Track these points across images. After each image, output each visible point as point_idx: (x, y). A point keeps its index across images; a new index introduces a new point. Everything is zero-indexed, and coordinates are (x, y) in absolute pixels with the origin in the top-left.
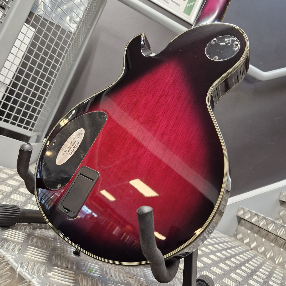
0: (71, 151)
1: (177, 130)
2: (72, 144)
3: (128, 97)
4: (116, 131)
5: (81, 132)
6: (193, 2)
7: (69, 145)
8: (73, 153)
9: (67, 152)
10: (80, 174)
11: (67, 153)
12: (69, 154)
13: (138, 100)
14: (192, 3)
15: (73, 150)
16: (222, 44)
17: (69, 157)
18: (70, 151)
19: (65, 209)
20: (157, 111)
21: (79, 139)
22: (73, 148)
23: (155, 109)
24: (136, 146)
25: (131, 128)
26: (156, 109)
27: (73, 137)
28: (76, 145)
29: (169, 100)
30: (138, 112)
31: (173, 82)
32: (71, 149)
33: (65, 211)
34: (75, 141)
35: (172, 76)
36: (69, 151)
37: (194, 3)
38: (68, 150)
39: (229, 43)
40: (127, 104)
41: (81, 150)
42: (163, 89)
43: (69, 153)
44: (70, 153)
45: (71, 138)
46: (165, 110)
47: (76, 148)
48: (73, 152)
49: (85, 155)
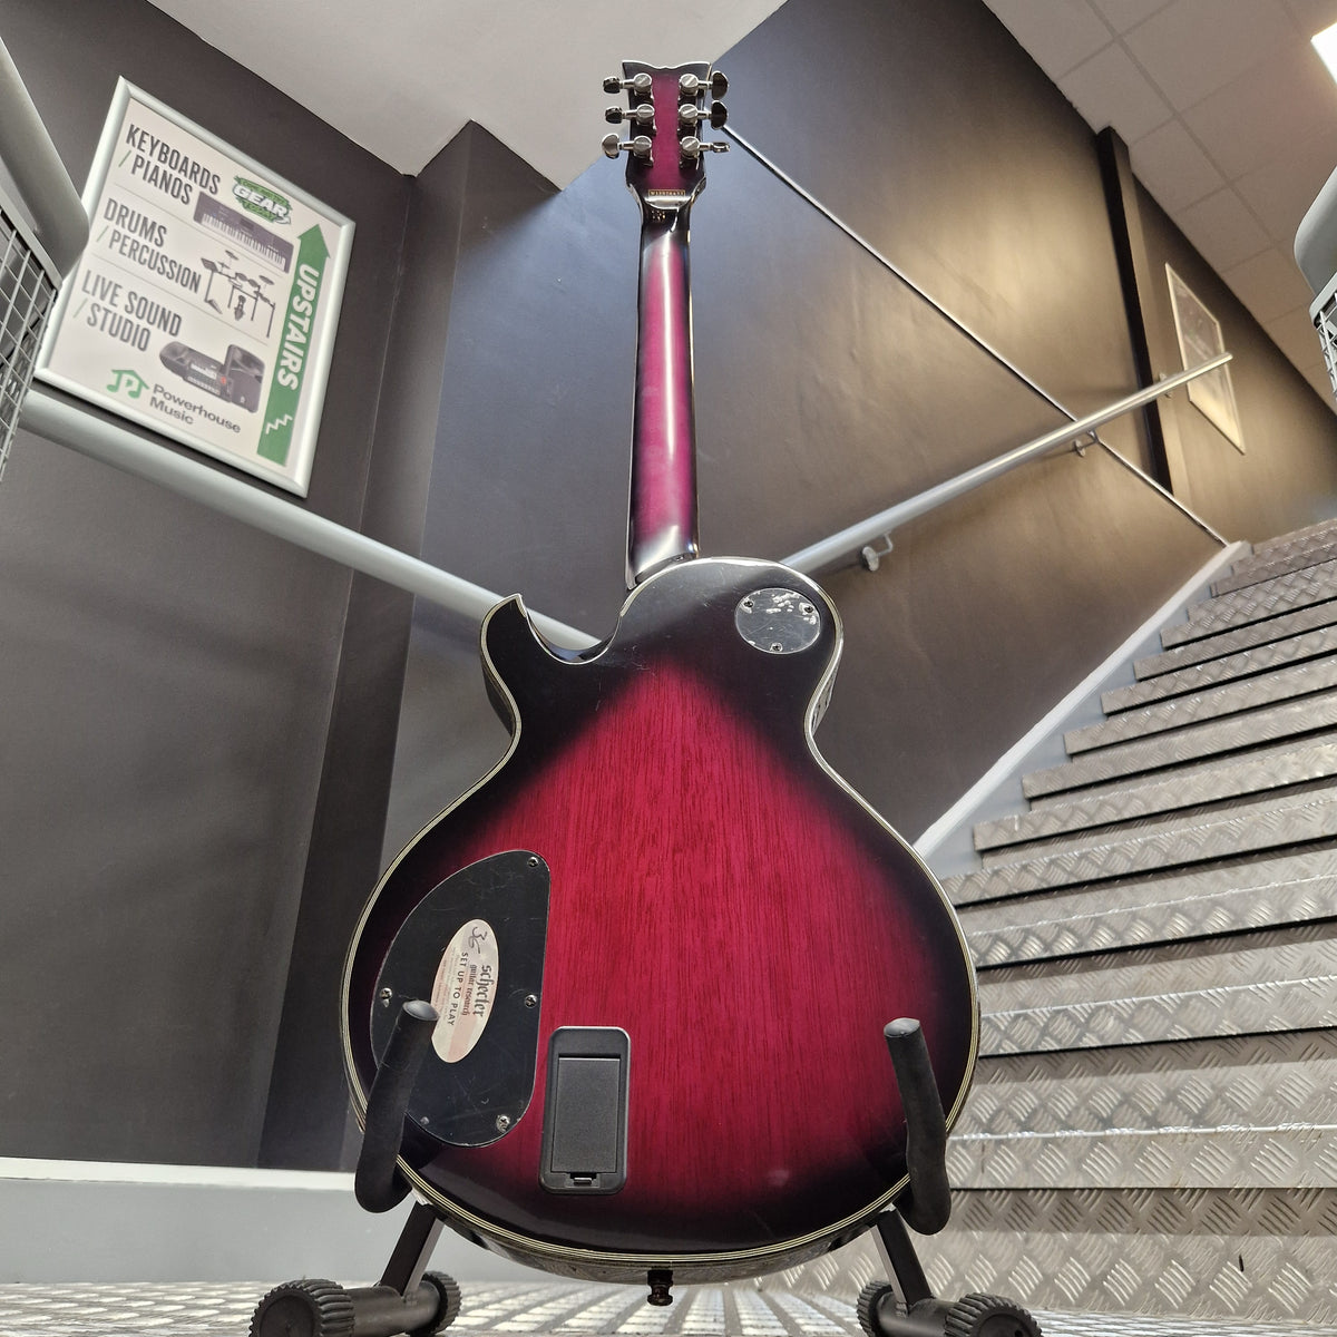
0: (477, 1001)
1: (782, 844)
2: (466, 978)
3: (582, 789)
4: (605, 894)
5: (476, 934)
6: (287, 417)
7: (457, 984)
8: (488, 1008)
9: (461, 1011)
10: (561, 1056)
11: (465, 1013)
12: (475, 1013)
13: (620, 790)
14: (282, 418)
15: (482, 997)
16: (770, 611)
17: (482, 1022)
18: (473, 1003)
19: (573, 1175)
20: (698, 808)
21: (483, 957)
22: (481, 990)
23: (690, 803)
24: (694, 917)
25: (648, 874)
26: (694, 804)
27: (454, 957)
28: (485, 977)
29: (716, 774)
30: (641, 823)
31: (699, 724)
32: (474, 997)
33: (576, 1183)
34: (474, 968)
35: (684, 707)
36: (467, 1003)
37: (291, 418)
38: (461, 1001)
39: (787, 606)
40: (591, 810)
41: (512, 986)
42: (679, 749)
43: (472, 1008)
44: (478, 1009)
45: (448, 964)
46: (719, 799)
47: (492, 989)
48: (485, 1001)
49: (538, 996)
